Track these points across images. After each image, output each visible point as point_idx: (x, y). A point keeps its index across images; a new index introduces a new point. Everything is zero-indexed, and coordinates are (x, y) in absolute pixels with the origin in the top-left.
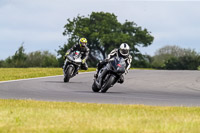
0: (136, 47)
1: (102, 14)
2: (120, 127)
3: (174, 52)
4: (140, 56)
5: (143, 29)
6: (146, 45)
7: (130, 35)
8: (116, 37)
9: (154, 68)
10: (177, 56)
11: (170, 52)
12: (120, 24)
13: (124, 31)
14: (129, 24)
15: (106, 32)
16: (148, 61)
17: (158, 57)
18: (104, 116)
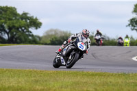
0: (30, 29)
3: (56, 33)
4: (32, 36)
5: (34, 18)
6: (37, 28)
7: (26, 21)
8: (17, 23)
9: (42, 44)
11: (53, 33)
12: (19, 14)
13: (22, 19)
14: (25, 14)
15: (10, 19)
16: (38, 39)
17: (45, 37)
18: (9, 77)
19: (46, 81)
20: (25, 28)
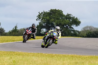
0: (72, 26)
1: (55, 10)
4: (74, 31)
6: (77, 26)
7: (69, 20)
9: (81, 37)
10: (92, 31)
11: (89, 29)
12: (64, 15)
13: (66, 19)
14: (69, 15)
16: (78, 33)
18: (57, 60)
19: (83, 63)
20: (69, 26)
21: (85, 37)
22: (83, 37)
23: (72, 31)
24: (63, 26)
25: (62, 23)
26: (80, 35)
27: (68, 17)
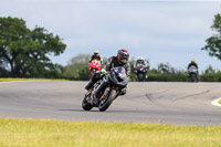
0: (47, 55)
1: (9, 19)
2: (30, 144)
4: (51, 65)
5: (54, 36)
6: (57, 54)
7: (41, 42)
8: (25, 44)
9: (66, 78)
11: (84, 60)
12: (29, 31)
13: (34, 38)
14: (39, 30)
15: (15, 39)
16: (60, 71)
17: (70, 67)
18: (13, 131)
19: (72, 138)
20: (39, 54)
21: (76, 80)
22: (72, 79)
23: (47, 65)
24: (27, 54)
25: (25, 48)
26: (65, 75)
27: (38, 34)
